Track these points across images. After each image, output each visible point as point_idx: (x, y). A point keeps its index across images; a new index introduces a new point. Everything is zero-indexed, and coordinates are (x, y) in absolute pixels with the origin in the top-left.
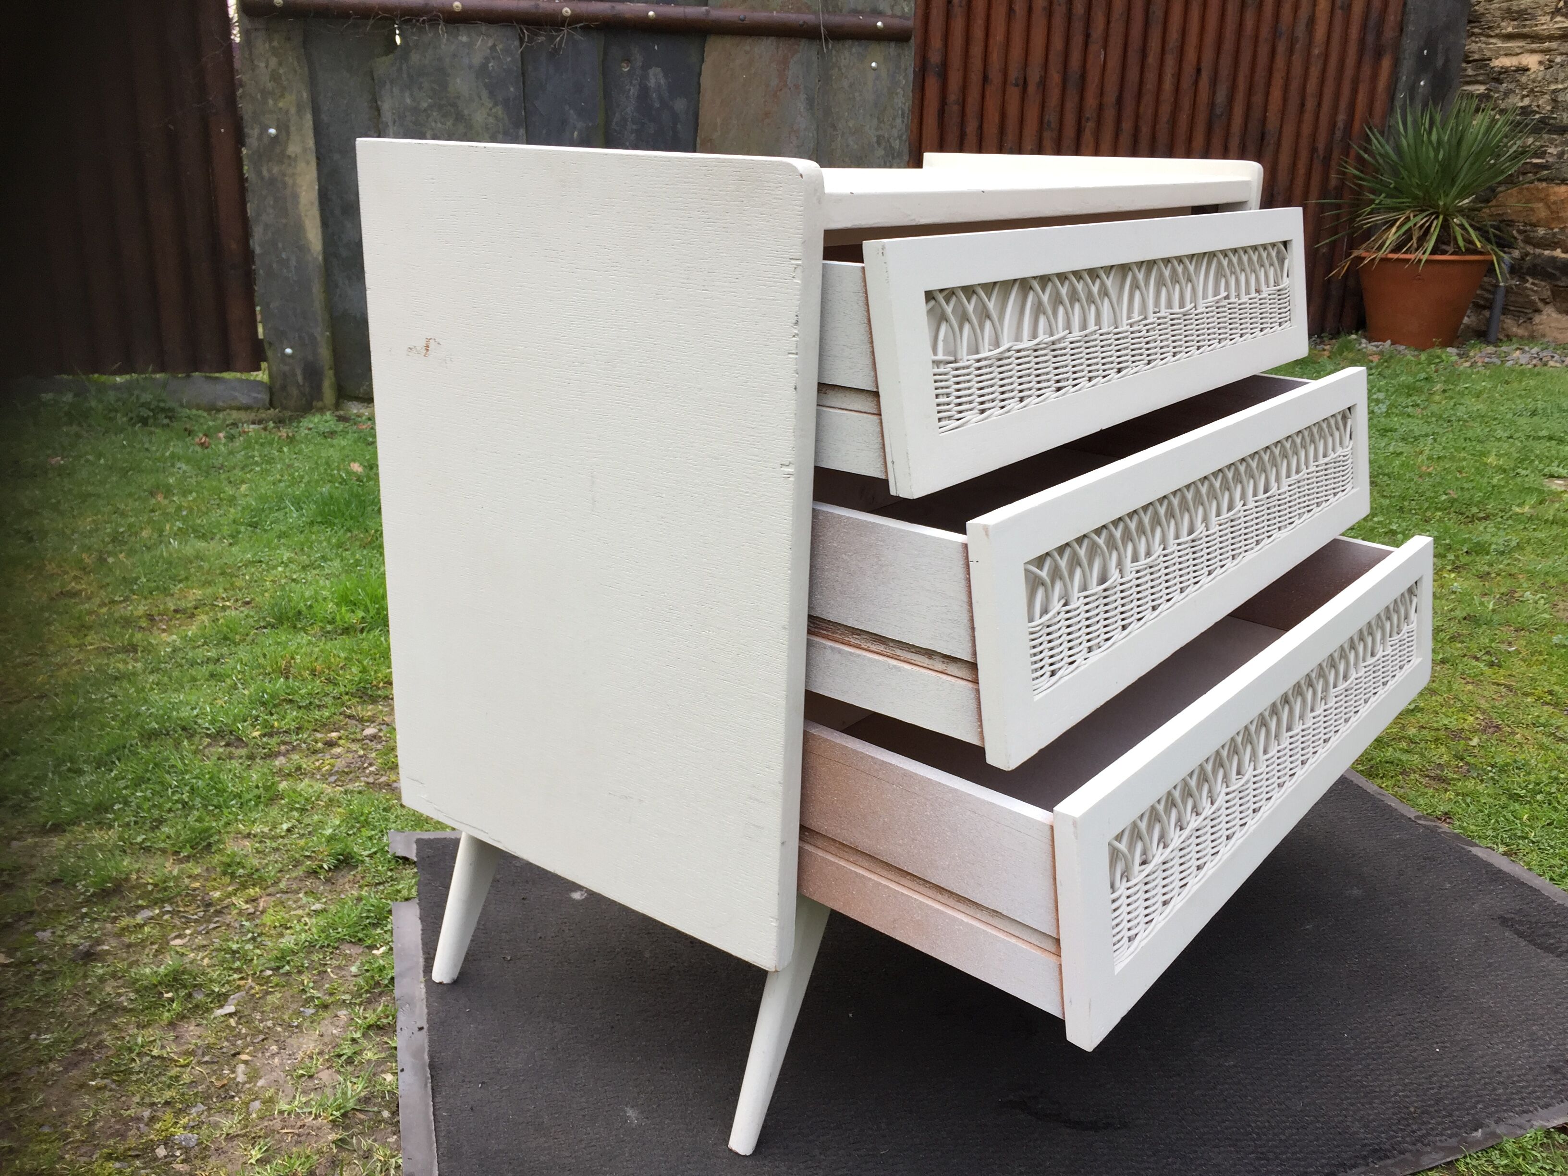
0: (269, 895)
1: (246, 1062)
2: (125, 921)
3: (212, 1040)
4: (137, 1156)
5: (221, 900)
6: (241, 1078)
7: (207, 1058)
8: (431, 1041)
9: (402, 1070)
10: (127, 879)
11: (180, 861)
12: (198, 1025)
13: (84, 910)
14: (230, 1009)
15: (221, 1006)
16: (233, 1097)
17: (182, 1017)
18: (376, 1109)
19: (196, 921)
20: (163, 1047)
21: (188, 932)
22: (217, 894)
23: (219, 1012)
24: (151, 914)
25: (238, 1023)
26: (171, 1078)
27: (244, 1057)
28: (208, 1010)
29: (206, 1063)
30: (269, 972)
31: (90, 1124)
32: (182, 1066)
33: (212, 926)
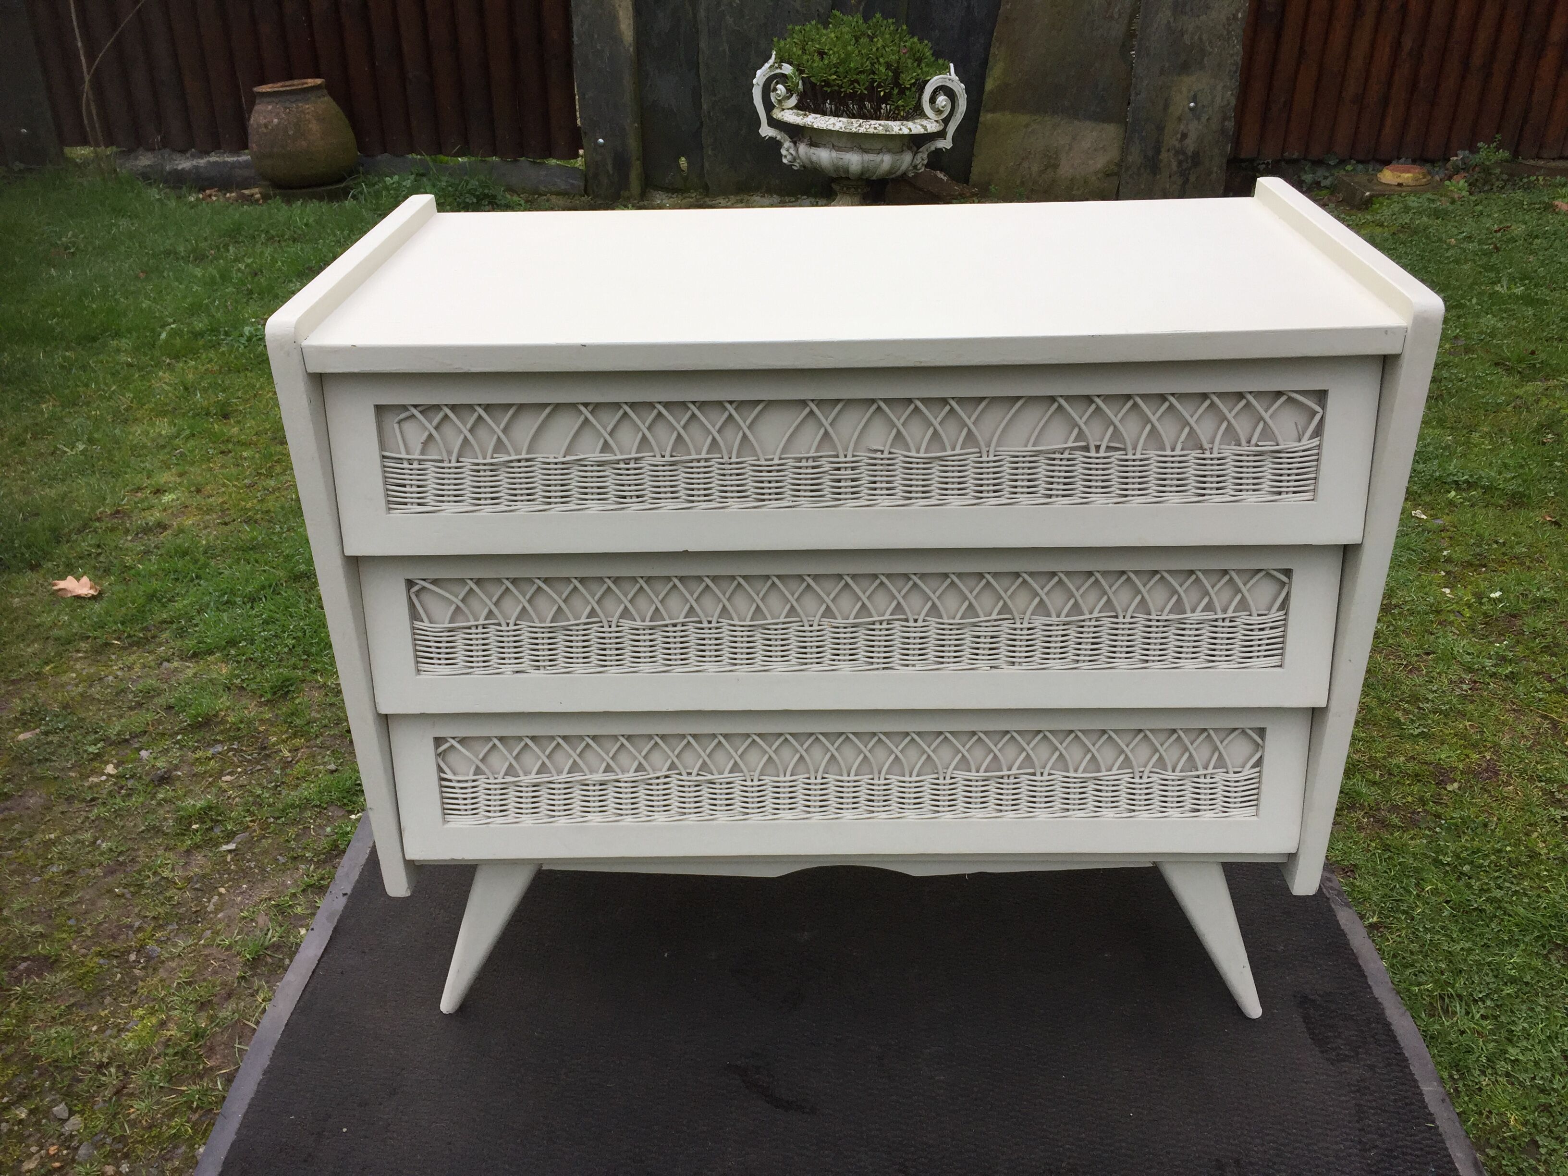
0: (308, 747)
1: (220, 894)
2: (199, 754)
3: (208, 871)
4: (116, 957)
5: (274, 745)
6: (211, 908)
7: (197, 886)
8: (346, 907)
9: (312, 929)
10: (216, 716)
11: (261, 704)
12: (205, 856)
13: (179, 737)
14: (232, 846)
15: (227, 843)
16: (198, 922)
17: (197, 847)
18: (281, 956)
19: (249, 761)
20: (173, 870)
21: (239, 770)
22: (274, 739)
23: (225, 847)
24: (220, 749)
25: (232, 860)
26: (165, 898)
27: (222, 890)
28: (217, 845)
29: (197, 889)
30: (272, 820)
31: (100, 924)
32: (177, 889)
33: (259, 767)
